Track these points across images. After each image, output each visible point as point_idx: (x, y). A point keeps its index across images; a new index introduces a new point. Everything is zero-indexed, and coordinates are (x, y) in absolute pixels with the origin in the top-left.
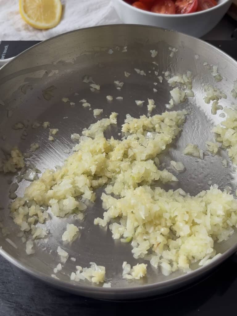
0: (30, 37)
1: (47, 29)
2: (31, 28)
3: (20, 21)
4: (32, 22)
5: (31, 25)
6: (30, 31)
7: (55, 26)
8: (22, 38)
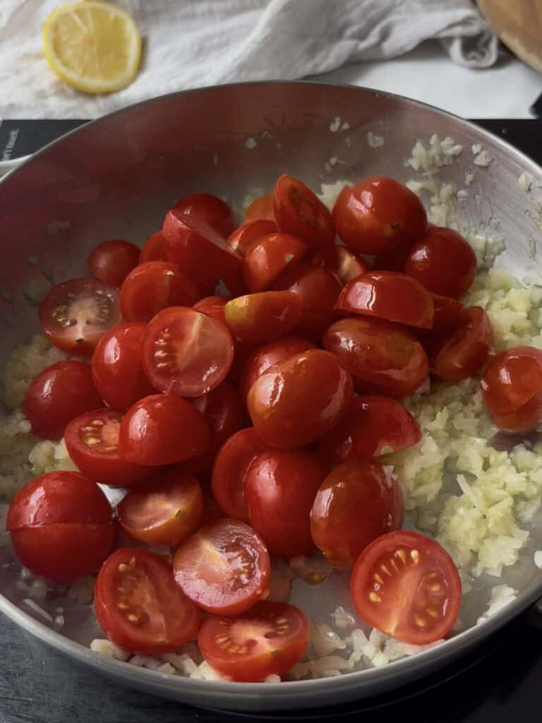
0: (68, 110)
1: (107, 93)
2: (70, 91)
3: (45, 74)
4: (74, 76)
5: (71, 84)
6: (67, 97)
7: (125, 86)
8: (51, 113)
